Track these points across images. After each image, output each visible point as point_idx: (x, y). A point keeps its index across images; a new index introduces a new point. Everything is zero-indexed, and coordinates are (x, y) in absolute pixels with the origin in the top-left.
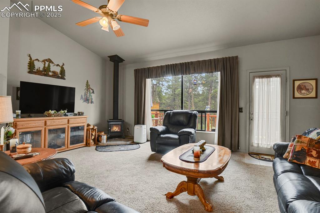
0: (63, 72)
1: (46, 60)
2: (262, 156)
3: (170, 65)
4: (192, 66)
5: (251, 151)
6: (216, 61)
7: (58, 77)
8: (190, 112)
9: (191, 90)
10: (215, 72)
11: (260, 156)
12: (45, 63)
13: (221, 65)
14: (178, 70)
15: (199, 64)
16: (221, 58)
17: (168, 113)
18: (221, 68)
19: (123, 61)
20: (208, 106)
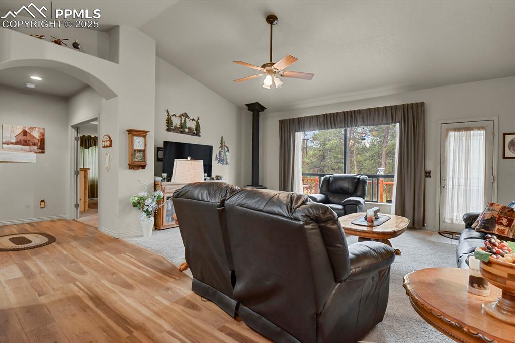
0: (198, 127)
1: (182, 115)
2: (457, 236)
3: (329, 115)
4: (360, 116)
5: (442, 229)
6: (394, 109)
7: (193, 134)
8: (357, 176)
9: (353, 142)
10: (392, 122)
11: (454, 235)
12: (181, 118)
13: (400, 114)
14: (341, 121)
15: (370, 112)
16: (400, 105)
17: (326, 178)
18: (400, 117)
19: (265, 110)
20: (382, 169)
